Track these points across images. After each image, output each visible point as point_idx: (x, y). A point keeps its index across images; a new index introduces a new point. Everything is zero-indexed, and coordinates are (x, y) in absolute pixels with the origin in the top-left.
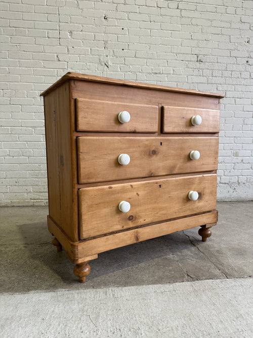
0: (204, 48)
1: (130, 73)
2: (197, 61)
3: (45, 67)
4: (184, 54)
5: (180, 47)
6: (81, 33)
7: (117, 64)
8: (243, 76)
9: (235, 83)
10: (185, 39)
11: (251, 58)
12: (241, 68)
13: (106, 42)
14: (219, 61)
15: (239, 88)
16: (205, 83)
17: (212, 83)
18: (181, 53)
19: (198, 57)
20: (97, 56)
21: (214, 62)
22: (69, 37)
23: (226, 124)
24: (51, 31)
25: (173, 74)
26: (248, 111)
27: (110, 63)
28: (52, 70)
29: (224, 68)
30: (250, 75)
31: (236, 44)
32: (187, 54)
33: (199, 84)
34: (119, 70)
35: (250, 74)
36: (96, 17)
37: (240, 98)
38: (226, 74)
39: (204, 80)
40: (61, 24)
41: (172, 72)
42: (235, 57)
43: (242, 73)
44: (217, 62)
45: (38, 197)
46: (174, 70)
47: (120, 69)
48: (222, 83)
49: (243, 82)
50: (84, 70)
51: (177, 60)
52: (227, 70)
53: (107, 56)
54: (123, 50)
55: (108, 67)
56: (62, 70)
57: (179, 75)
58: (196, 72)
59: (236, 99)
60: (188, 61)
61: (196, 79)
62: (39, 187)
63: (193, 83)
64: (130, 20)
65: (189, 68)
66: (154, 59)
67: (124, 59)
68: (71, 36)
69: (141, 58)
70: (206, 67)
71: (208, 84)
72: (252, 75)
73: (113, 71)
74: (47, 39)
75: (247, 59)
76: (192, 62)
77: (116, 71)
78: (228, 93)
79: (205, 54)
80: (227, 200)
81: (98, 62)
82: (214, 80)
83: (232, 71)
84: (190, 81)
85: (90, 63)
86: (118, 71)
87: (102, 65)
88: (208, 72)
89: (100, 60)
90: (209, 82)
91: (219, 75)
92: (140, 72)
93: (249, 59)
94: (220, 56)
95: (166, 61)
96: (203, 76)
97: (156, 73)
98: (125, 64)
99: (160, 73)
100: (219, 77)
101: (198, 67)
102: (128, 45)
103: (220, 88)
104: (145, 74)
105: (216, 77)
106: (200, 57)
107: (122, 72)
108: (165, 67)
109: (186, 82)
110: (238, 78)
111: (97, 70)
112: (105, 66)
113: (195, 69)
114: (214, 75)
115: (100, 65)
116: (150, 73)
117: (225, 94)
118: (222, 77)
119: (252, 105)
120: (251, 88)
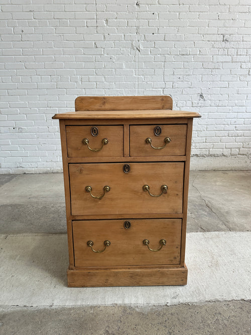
0: (230, 27)
1: (159, 56)
2: (223, 41)
3: (84, 54)
4: (210, 34)
5: (207, 27)
6: (116, 20)
7: (148, 48)
10: (212, 20)
13: (138, 28)
14: (245, 39)
16: (229, 62)
17: (236, 62)
18: (208, 34)
19: (224, 37)
20: (130, 42)
21: (240, 41)
22: (105, 25)
23: (248, 100)
24: (90, 20)
25: (199, 55)
27: (141, 48)
28: (91, 56)
29: (248, 47)
32: (214, 34)
33: (224, 63)
36: (129, 4)
39: (229, 59)
40: (98, 13)
41: (198, 53)
44: (243, 41)
46: (200, 51)
47: (151, 52)
48: (246, 61)
50: (119, 55)
51: (203, 41)
53: (139, 41)
54: (153, 34)
55: (139, 51)
56: (99, 56)
57: (205, 55)
58: (221, 52)
60: (214, 41)
61: (221, 59)
63: (218, 62)
64: (160, 4)
65: (214, 48)
66: (181, 41)
67: (154, 43)
68: (107, 23)
69: (169, 41)
70: (232, 46)
71: (232, 62)
73: (144, 55)
74: (86, 27)
76: (218, 42)
77: (146, 55)
79: (231, 33)
80: (244, 169)
81: (131, 47)
82: (239, 58)
84: (215, 60)
85: (124, 48)
86: (148, 55)
87: (134, 49)
88: (233, 51)
89: (132, 45)
90: (234, 60)
91: (243, 53)
92: (168, 54)
94: (246, 34)
95: (193, 42)
96: (228, 55)
97: (183, 55)
98: (154, 47)
99: (187, 55)
100: (243, 55)
101: (224, 46)
102: (158, 29)
103: (244, 66)
104: (173, 56)
105: (241, 55)
106: (226, 37)
107: (152, 55)
108: (192, 48)
109: (211, 62)
111: (129, 54)
112: (137, 50)
113: (221, 48)
114: (239, 54)
115: (132, 49)
116: (177, 55)
117: (249, 72)
118: (247, 55)
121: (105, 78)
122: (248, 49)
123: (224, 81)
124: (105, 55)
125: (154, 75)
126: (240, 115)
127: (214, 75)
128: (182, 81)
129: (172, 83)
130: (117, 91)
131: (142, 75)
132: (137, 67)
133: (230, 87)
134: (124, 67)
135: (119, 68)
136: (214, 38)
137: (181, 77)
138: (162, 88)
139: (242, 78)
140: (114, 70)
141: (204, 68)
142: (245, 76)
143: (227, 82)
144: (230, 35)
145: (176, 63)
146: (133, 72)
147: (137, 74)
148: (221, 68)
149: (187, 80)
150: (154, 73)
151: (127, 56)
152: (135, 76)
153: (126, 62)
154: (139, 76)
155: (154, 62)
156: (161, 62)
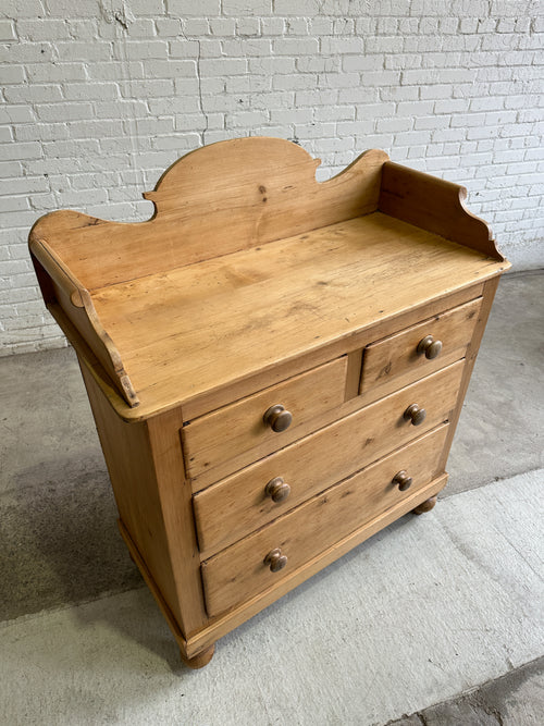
1: (183, 40)
7: (148, 16)
8: (443, 30)
9: (424, 48)
15: (432, 60)
16: (358, 54)
17: (374, 53)
25: (287, 35)
26: (443, 114)
27: (129, 17)
29: (403, 11)
30: (459, 27)
33: (347, 58)
34: (155, 34)
35: (460, 22)
37: (431, 85)
38: (409, 25)
39: (357, 44)
41: (285, 29)
43: (443, 21)
45: (18, 338)
46: (288, 25)
47: (158, 30)
48: (396, 50)
49: (442, 43)
50: (65, 39)
52: (410, 16)
55: (124, 26)
57: (302, 36)
58: (340, 26)
59: (423, 87)
61: (340, 45)
62: (17, 320)
63: (332, 55)
65: (323, 15)
67: (165, 2)
70: (365, 9)
71: (365, 55)
72: (462, 25)
73: (140, 38)
77: (146, 38)
78: (406, 74)
81: (98, 13)
82: (381, 44)
83: (421, 17)
84: (325, 50)
85: (78, 17)
86: (151, 38)
87: (108, 22)
88: (368, 25)
89: (101, 7)
90: (369, 49)
91: (391, 30)
92: (207, 35)
96: (355, 35)
97: (247, 36)
98: (167, 15)
99: (255, 36)
100: (390, 35)
101: (346, 11)
103: (391, 64)
104: (219, 41)
105: (385, 34)
107: (162, 38)
108: (268, 16)
109: (316, 54)
110: (433, 34)
111: (97, 37)
112: (118, 23)
113: (339, 16)
114: (381, 31)
115: (103, 21)
116: (230, 37)
117: (401, 77)
118: (398, 34)
119: (453, 98)
120: (457, 58)
121: (35, 110)
122: (403, 16)
123: (345, 104)
124: (24, 42)
125: (175, 95)
127: (324, 90)
128: (248, 110)
129: (222, 115)
130: (79, 144)
131: (143, 98)
132: (125, 76)
133: (358, 117)
134: (88, 77)
135: (73, 81)
137: (244, 98)
138: (198, 130)
139: (385, 92)
140: (59, 86)
141: (300, 72)
142: (392, 89)
143: (352, 107)
145: (228, 59)
146: (115, 91)
147: (127, 94)
148: (340, 69)
149: (259, 105)
150: (175, 90)
151: (92, 42)
152: (122, 100)
153: (92, 61)
154: (134, 101)
155: (170, 58)
156: (189, 58)
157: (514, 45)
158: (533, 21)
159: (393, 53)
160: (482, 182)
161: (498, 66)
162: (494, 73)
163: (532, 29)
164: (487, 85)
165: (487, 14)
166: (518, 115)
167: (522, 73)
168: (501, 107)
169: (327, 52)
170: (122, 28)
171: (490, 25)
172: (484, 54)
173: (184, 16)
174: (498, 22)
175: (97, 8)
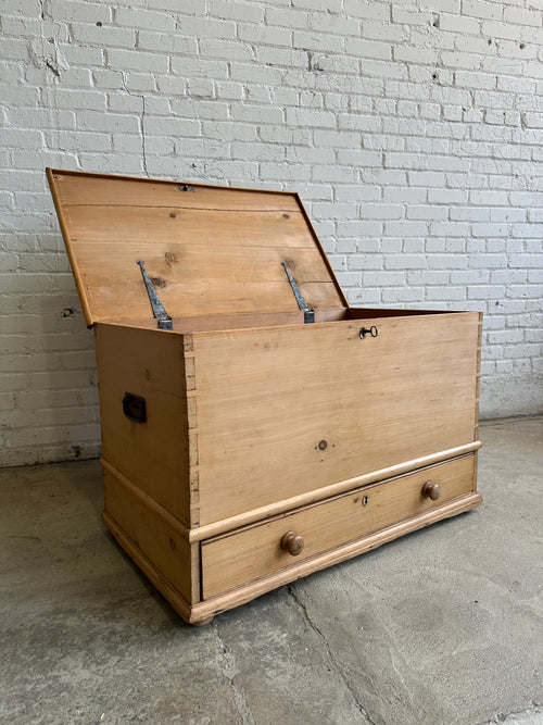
0: (325, 32)
1: (124, 93)
2: (310, 69)
4: (272, 46)
5: (262, 25)
7: (84, 65)
8: (424, 113)
9: (405, 130)
10: (275, 5)
11: (443, 66)
12: (421, 91)
14: (366, 71)
15: (416, 143)
16: (331, 129)
17: (349, 130)
18: (266, 45)
19: (310, 57)
20: (21, 40)
21: (354, 74)
23: (386, 236)
25: (246, 101)
26: (439, 204)
27: (62, 63)
29: (377, 91)
30: (442, 112)
31: (407, 28)
32: (282, 47)
33: (317, 132)
34: (92, 83)
35: (442, 109)
37: (420, 170)
38: (385, 105)
39: (328, 119)
41: (244, 95)
42: (405, 63)
43: (423, 105)
44: (361, 75)
46: (248, 91)
47: (95, 81)
48: (373, 130)
49: (426, 128)
51: (255, 62)
52: (385, 97)
53: (52, 41)
54: (99, 24)
55: (56, 72)
57: (264, 103)
58: (306, 98)
59: (410, 172)
60: (285, 67)
61: (307, 118)
63: (300, 127)
65: (287, 85)
66: (190, 56)
67: (105, 53)
69: (153, 52)
70: (334, 85)
71: (339, 131)
72: (445, 112)
73: (74, 87)
75: (433, 70)
76: (295, 71)
77: (81, 87)
78: (388, 156)
79: (329, 49)
81: (26, 56)
82: (356, 121)
83: (398, 99)
84: (292, 121)
85: (3, 57)
86: (88, 88)
87: (38, 67)
88: (339, 100)
89: (30, 51)
90: (342, 125)
91: (366, 108)
92: (153, 92)
93: (439, 70)
94: (366, 57)
95: (225, 63)
96: (325, 109)
97: (200, 97)
98: (106, 67)
99: (210, 97)
100: (365, 113)
101: (312, 84)
102: (114, 11)
103: (369, 143)
104: (167, 98)
105: (358, 112)
106: (317, 58)
107: (99, 89)
108: (224, 80)
109: (282, 125)
110: (413, 117)
111: (22, 80)
112: (49, 69)
113: (305, 89)
114: (353, 108)
115: (31, 66)
116: (181, 96)
117: (384, 159)
118: (374, 114)
119: (448, 187)
120: (445, 145)
122: (377, 96)
123: (320, 182)
125: (113, 152)
126: (370, 277)
127: (293, 163)
131: (72, 150)
132: (53, 124)
133: (337, 198)
134: (7, 121)
136: (285, 57)
137: (198, 163)
139: (367, 174)
141: (263, 142)
142: (374, 170)
143: (329, 186)
144: (327, 53)
145: (178, 119)
146: (40, 140)
147: (54, 145)
148: (311, 144)
149: (216, 172)
150: (113, 146)
151: (16, 85)
152: (46, 151)
153: (14, 105)
154: (63, 153)
155: (109, 111)
156: (130, 113)
157: (507, 137)
158: (523, 116)
159: (371, 133)
160: (500, 289)
161: (493, 158)
162: (491, 166)
163: (524, 125)
164: (485, 177)
165: (470, 104)
166: (528, 213)
167: (522, 168)
168: (505, 202)
169: (296, 124)
170: (53, 75)
171: (476, 115)
172: (474, 143)
173: (126, 70)
174: (485, 113)
175: (26, 52)
